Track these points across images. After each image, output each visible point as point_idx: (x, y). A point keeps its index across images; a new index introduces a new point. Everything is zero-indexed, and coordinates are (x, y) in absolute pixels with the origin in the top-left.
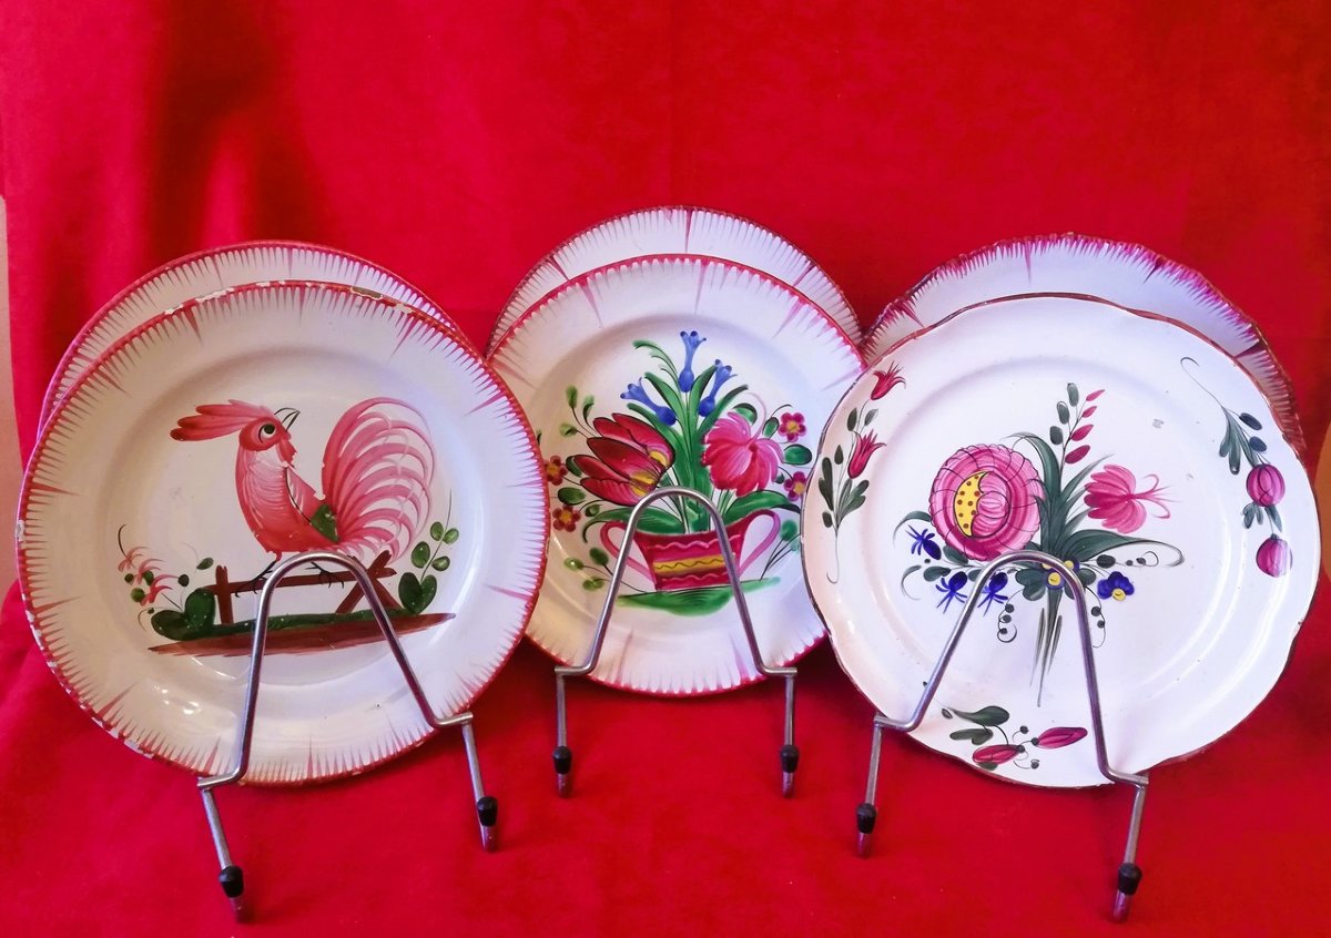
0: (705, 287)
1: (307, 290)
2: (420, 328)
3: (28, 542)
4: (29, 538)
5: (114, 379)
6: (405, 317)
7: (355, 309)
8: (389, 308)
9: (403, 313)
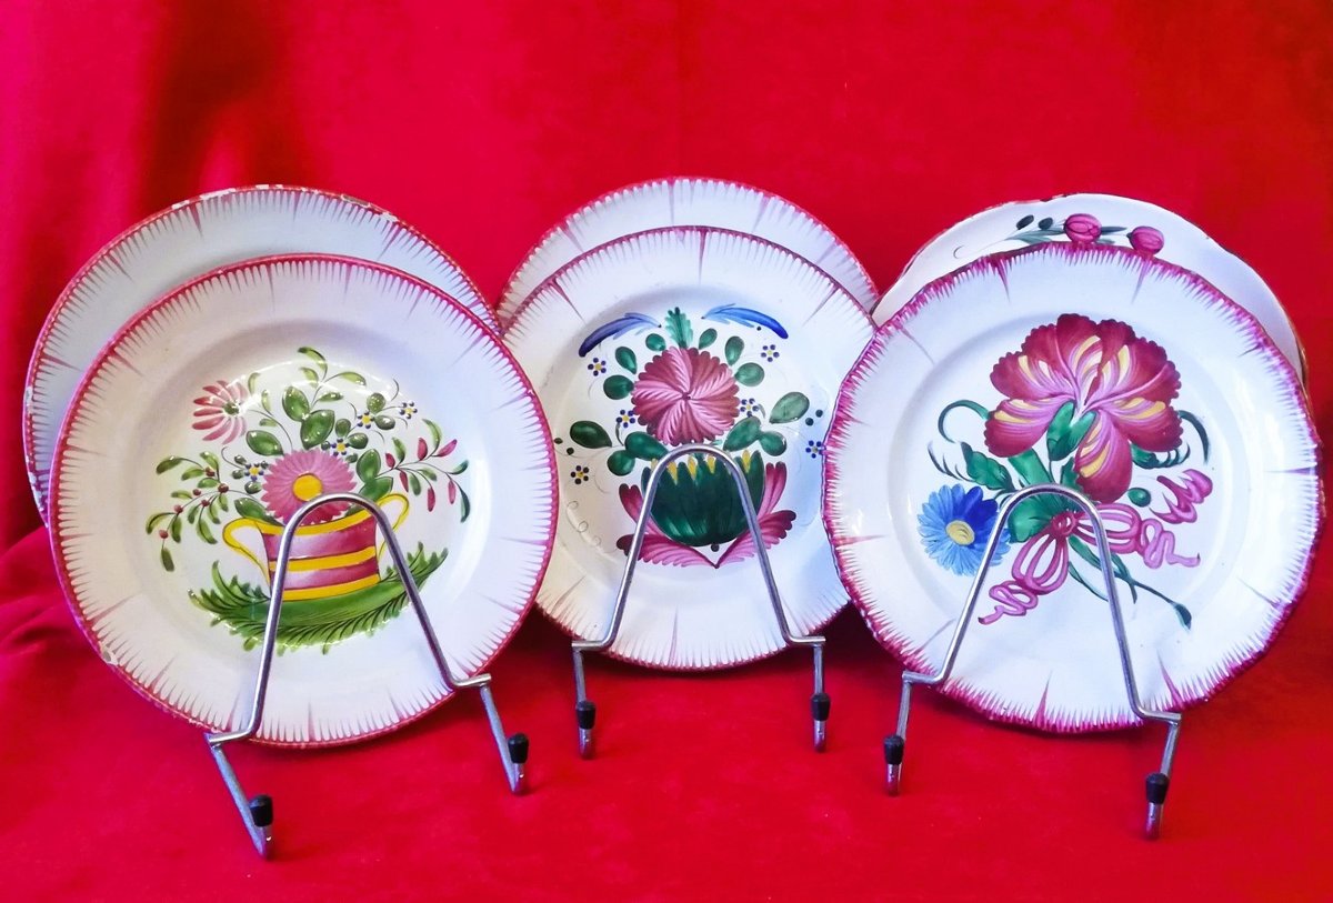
0: (677, 204)
1: (302, 194)
2: (403, 237)
3: (35, 408)
4: (36, 404)
5: (118, 260)
6: (390, 225)
7: (344, 216)
8: (376, 215)
9: (388, 222)
